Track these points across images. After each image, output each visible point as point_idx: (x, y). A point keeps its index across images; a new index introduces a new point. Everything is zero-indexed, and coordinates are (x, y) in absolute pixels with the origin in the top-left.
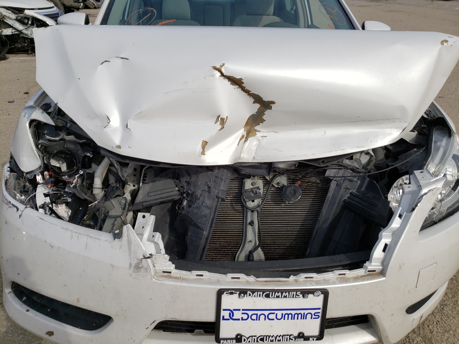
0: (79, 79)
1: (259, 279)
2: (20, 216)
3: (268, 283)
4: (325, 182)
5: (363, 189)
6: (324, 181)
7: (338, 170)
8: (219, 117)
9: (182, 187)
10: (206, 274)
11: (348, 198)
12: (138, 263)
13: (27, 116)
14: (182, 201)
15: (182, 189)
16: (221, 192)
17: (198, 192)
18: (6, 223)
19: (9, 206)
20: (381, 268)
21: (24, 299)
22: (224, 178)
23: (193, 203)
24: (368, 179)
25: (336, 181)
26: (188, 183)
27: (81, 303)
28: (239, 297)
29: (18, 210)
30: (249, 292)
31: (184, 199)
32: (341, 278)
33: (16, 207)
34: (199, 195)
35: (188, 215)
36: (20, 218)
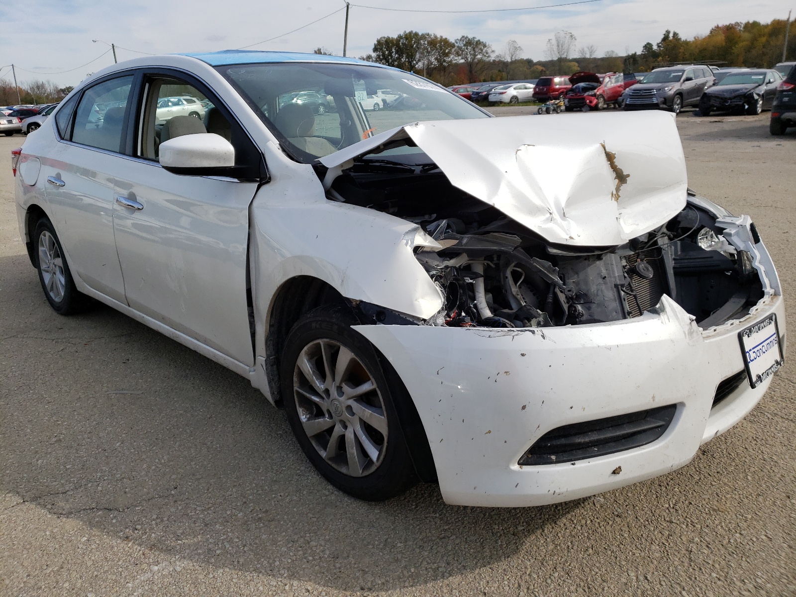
0: (506, 172)
1: (741, 320)
2: (543, 337)
4: (652, 255)
5: (679, 253)
6: (650, 254)
7: (661, 239)
8: (611, 192)
9: (569, 291)
10: (720, 328)
11: (675, 264)
12: (689, 329)
13: (409, 242)
14: (575, 307)
15: (570, 293)
16: (617, 278)
17: (593, 289)
18: (523, 355)
19: (513, 335)
20: (773, 290)
21: (553, 457)
22: (614, 263)
23: (591, 302)
24: (679, 243)
25: (664, 250)
26: (577, 284)
27: (657, 399)
28: (749, 337)
29: (533, 332)
30: (752, 328)
31: (575, 305)
32: (766, 305)
33: (526, 330)
34: (595, 291)
35: (591, 318)
36: (544, 339)
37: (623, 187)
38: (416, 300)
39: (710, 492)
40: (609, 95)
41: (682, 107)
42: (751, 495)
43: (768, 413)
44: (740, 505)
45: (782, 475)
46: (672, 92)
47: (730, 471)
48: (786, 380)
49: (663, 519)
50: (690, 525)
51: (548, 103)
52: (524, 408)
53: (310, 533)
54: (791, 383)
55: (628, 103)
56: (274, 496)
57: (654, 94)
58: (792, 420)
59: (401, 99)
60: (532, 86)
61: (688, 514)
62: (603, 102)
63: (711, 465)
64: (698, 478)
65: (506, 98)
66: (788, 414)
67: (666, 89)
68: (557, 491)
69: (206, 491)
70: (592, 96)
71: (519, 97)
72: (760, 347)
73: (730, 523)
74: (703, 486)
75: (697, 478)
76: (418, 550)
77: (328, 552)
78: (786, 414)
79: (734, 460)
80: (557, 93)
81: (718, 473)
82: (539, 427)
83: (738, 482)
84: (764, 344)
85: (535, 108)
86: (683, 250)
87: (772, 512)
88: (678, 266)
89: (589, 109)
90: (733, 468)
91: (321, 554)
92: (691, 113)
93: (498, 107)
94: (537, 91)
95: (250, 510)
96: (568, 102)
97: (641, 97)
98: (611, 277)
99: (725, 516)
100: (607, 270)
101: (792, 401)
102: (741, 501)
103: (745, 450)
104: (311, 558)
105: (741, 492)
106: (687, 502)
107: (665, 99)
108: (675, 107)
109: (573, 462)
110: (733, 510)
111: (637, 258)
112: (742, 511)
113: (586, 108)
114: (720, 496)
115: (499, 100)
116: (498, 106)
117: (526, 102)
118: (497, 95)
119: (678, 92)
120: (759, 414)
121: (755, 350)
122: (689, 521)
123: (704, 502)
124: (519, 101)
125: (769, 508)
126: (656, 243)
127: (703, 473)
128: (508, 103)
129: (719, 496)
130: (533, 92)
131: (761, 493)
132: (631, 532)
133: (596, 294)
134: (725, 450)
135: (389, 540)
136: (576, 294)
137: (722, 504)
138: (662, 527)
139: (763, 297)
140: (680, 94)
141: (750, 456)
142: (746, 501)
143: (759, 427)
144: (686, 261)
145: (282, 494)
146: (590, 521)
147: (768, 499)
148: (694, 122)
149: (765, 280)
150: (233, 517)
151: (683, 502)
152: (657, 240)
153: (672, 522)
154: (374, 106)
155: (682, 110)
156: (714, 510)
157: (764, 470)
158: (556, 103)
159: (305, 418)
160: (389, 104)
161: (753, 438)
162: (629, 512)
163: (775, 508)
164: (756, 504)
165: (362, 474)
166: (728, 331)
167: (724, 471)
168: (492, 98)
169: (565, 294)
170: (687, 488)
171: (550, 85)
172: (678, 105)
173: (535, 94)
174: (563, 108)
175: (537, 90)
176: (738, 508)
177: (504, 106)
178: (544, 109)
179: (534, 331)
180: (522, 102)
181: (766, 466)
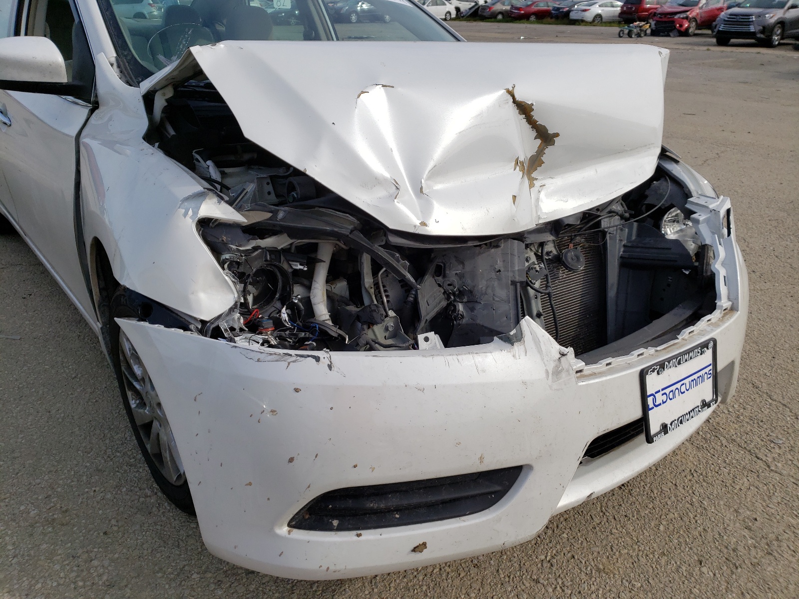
0: (333, 123)
1: (659, 348)
2: (330, 367)
3: (668, 349)
4: (591, 240)
5: (634, 238)
6: (589, 238)
7: (608, 219)
8: (517, 160)
9: (449, 285)
10: (617, 361)
11: (624, 252)
12: (556, 366)
13: (190, 213)
14: (455, 306)
15: (451, 287)
16: (517, 273)
17: (482, 285)
18: (297, 390)
19: (289, 361)
20: (730, 303)
21: (335, 523)
22: (516, 253)
23: (477, 302)
24: (635, 224)
25: (610, 233)
26: (461, 276)
27: (486, 461)
28: (658, 374)
29: (317, 359)
30: (666, 363)
31: (455, 304)
32: (711, 324)
33: (309, 356)
34: (484, 288)
35: (474, 322)
36: (331, 370)
37: (549, 150)
38: (193, 293)
39: (604, 542)
40: (703, 20)
41: (782, 39)
42: (653, 553)
43: (725, 437)
44: (634, 566)
45: (704, 529)
46: (773, 21)
47: (643, 515)
48: (765, 395)
49: (528, 577)
50: (558, 588)
51: (631, 25)
52: (291, 460)
53: (99, 548)
54: (769, 400)
55: (720, 29)
56: (87, 490)
57: (752, 21)
58: (750, 451)
59: (476, 7)
60: (620, 4)
61: (562, 572)
62: (695, 27)
63: (623, 505)
64: (598, 522)
65: (589, 16)
66: (749, 442)
67: (767, 16)
68: (332, 568)
69: (13, 476)
70: (683, 18)
71: (604, 16)
72: (678, 386)
73: (610, 591)
74: (599, 534)
75: (597, 520)
76: (212, 586)
77: (105, 578)
78: (745, 442)
79: (653, 500)
80: (647, 13)
81: (626, 516)
82: (309, 487)
83: (645, 531)
84: (686, 381)
85: (616, 29)
86: (639, 235)
87: (670, 581)
88: (626, 255)
89: (678, 34)
90: (647, 512)
91: (96, 578)
92: (791, 46)
93: (578, 26)
94: (625, 11)
95: (48, 508)
96: (655, 24)
97: (739, 23)
98: (508, 271)
99: (608, 580)
100: (504, 261)
101: (761, 424)
102: (637, 560)
103: (674, 487)
104: (81, 584)
105: (642, 548)
106: (569, 555)
107: (764, 27)
108: (774, 38)
109: (359, 532)
110: (621, 572)
111: (570, 242)
112: (632, 575)
113: (675, 32)
114: (614, 550)
115: (580, 18)
116: (580, 25)
117: (610, 23)
118: (580, 12)
119: (780, 20)
120: (713, 438)
121: (667, 391)
122: (560, 583)
123: (590, 557)
124: (604, 20)
125: (668, 576)
126: (598, 224)
127: (608, 514)
128: (590, 23)
129: (612, 550)
130: (620, 12)
131: (667, 551)
132: (481, 591)
133: (484, 291)
134: (649, 485)
135: (186, 568)
136: (459, 289)
137: (612, 562)
138: (523, 587)
139: (711, 314)
140: (782, 23)
141: (676, 496)
142: (643, 560)
143: (705, 456)
144: (638, 250)
145: (97, 489)
146: (438, 569)
147: (673, 562)
148: (792, 57)
149: (722, 289)
150: (24, 515)
151: (564, 554)
152: (600, 220)
153: (539, 582)
154: (446, 15)
155: (782, 41)
156: (599, 570)
157: (685, 519)
158: (641, 25)
159: (135, 403)
160: (462, 13)
161: (691, 471)
162: (492, 562)
163: (677, 578)
164: (654, 567)
165: (175, 482)
166: (629, 366)
167: (635, 514)
168: (573, 16)
169: (444, 289)
170: (579, 534)
171: (640, 3)
172: (778, 35)
173: (622, 13)
174: (649, 31)
175: (625, 9)
176: (629, 571)
177: (585, 25)
178: (626, 31)
179: (319, 358)
180: (605, 23)
181: (690, 513)
